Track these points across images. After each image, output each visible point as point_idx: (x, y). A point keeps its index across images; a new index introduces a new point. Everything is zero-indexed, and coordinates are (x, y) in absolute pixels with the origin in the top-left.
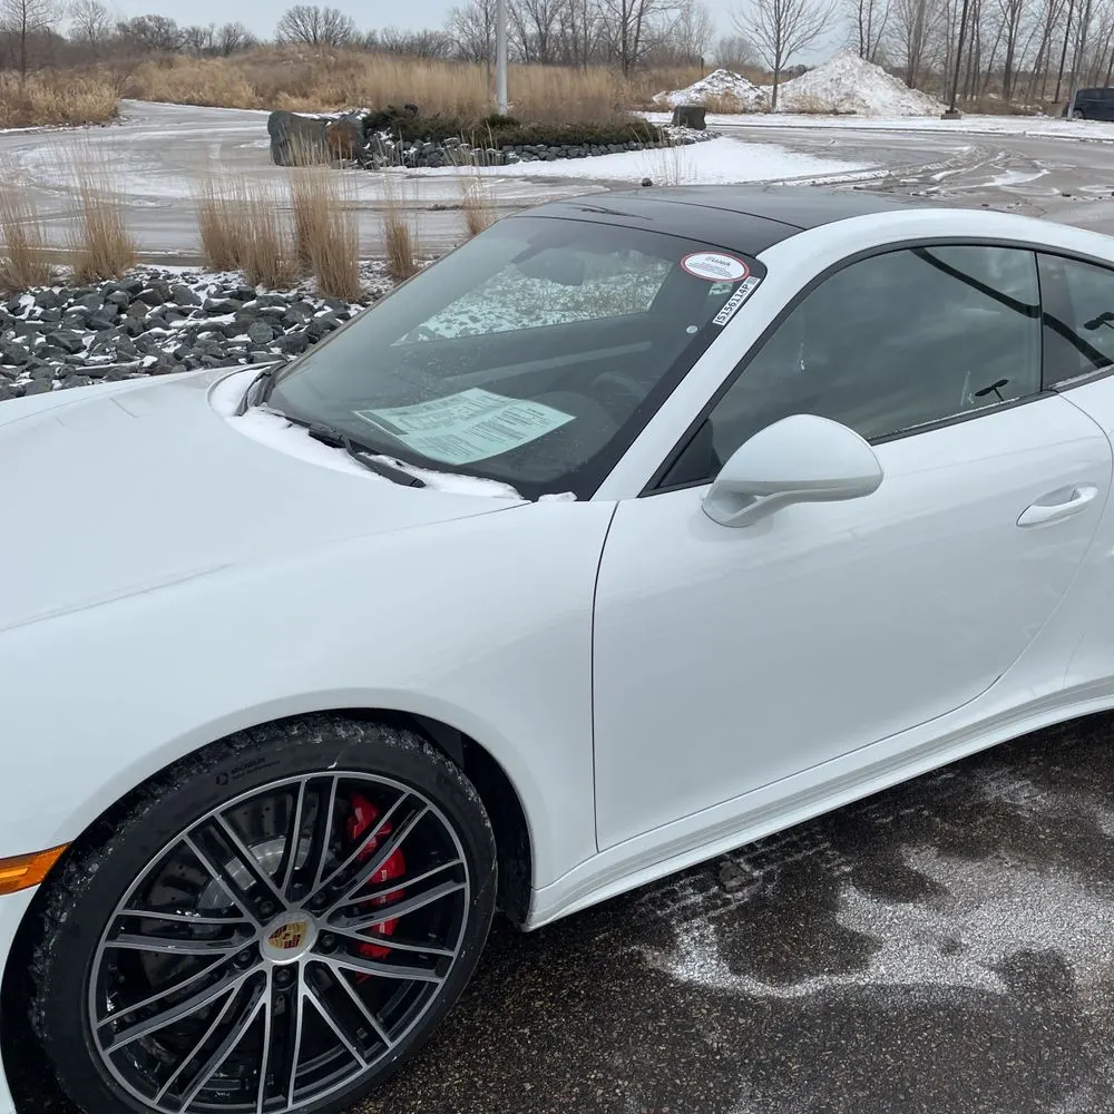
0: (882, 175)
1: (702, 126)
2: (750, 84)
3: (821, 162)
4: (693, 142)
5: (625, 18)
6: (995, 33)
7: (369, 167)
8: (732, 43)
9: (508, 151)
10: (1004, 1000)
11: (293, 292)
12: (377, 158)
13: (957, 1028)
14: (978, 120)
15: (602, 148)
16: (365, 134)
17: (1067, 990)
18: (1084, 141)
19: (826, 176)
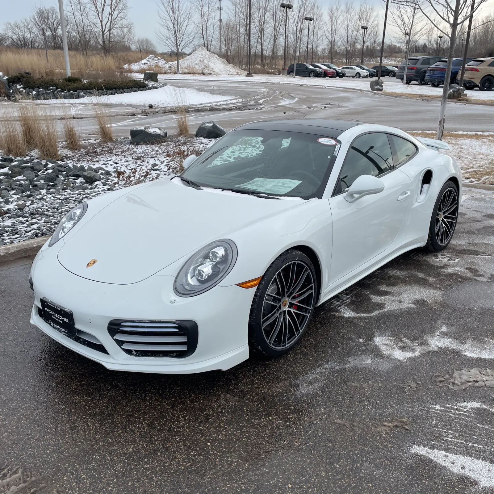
0: (240, 101)
1: (156, 80)
2: (165, 61)
3: (214, 96)
4: (158, 88)
5: (103, 32)
6: (256, 41)
7: (13, 101)
8: (142, 41)
9: (80, 92)
10: (417, 308)
11: (28, 158)
12: (17, 96)
13: (410, 314)
14: (260, 77)
15: (121, 90)
16: (9, 86)
17: (428, 305)
18: (301, 85)
19: (220, 102)
